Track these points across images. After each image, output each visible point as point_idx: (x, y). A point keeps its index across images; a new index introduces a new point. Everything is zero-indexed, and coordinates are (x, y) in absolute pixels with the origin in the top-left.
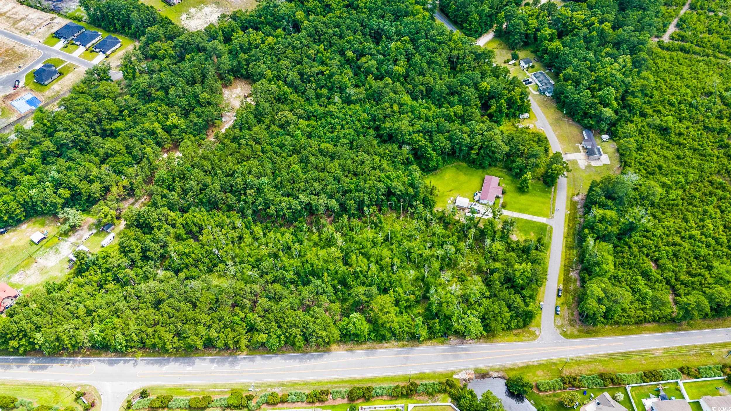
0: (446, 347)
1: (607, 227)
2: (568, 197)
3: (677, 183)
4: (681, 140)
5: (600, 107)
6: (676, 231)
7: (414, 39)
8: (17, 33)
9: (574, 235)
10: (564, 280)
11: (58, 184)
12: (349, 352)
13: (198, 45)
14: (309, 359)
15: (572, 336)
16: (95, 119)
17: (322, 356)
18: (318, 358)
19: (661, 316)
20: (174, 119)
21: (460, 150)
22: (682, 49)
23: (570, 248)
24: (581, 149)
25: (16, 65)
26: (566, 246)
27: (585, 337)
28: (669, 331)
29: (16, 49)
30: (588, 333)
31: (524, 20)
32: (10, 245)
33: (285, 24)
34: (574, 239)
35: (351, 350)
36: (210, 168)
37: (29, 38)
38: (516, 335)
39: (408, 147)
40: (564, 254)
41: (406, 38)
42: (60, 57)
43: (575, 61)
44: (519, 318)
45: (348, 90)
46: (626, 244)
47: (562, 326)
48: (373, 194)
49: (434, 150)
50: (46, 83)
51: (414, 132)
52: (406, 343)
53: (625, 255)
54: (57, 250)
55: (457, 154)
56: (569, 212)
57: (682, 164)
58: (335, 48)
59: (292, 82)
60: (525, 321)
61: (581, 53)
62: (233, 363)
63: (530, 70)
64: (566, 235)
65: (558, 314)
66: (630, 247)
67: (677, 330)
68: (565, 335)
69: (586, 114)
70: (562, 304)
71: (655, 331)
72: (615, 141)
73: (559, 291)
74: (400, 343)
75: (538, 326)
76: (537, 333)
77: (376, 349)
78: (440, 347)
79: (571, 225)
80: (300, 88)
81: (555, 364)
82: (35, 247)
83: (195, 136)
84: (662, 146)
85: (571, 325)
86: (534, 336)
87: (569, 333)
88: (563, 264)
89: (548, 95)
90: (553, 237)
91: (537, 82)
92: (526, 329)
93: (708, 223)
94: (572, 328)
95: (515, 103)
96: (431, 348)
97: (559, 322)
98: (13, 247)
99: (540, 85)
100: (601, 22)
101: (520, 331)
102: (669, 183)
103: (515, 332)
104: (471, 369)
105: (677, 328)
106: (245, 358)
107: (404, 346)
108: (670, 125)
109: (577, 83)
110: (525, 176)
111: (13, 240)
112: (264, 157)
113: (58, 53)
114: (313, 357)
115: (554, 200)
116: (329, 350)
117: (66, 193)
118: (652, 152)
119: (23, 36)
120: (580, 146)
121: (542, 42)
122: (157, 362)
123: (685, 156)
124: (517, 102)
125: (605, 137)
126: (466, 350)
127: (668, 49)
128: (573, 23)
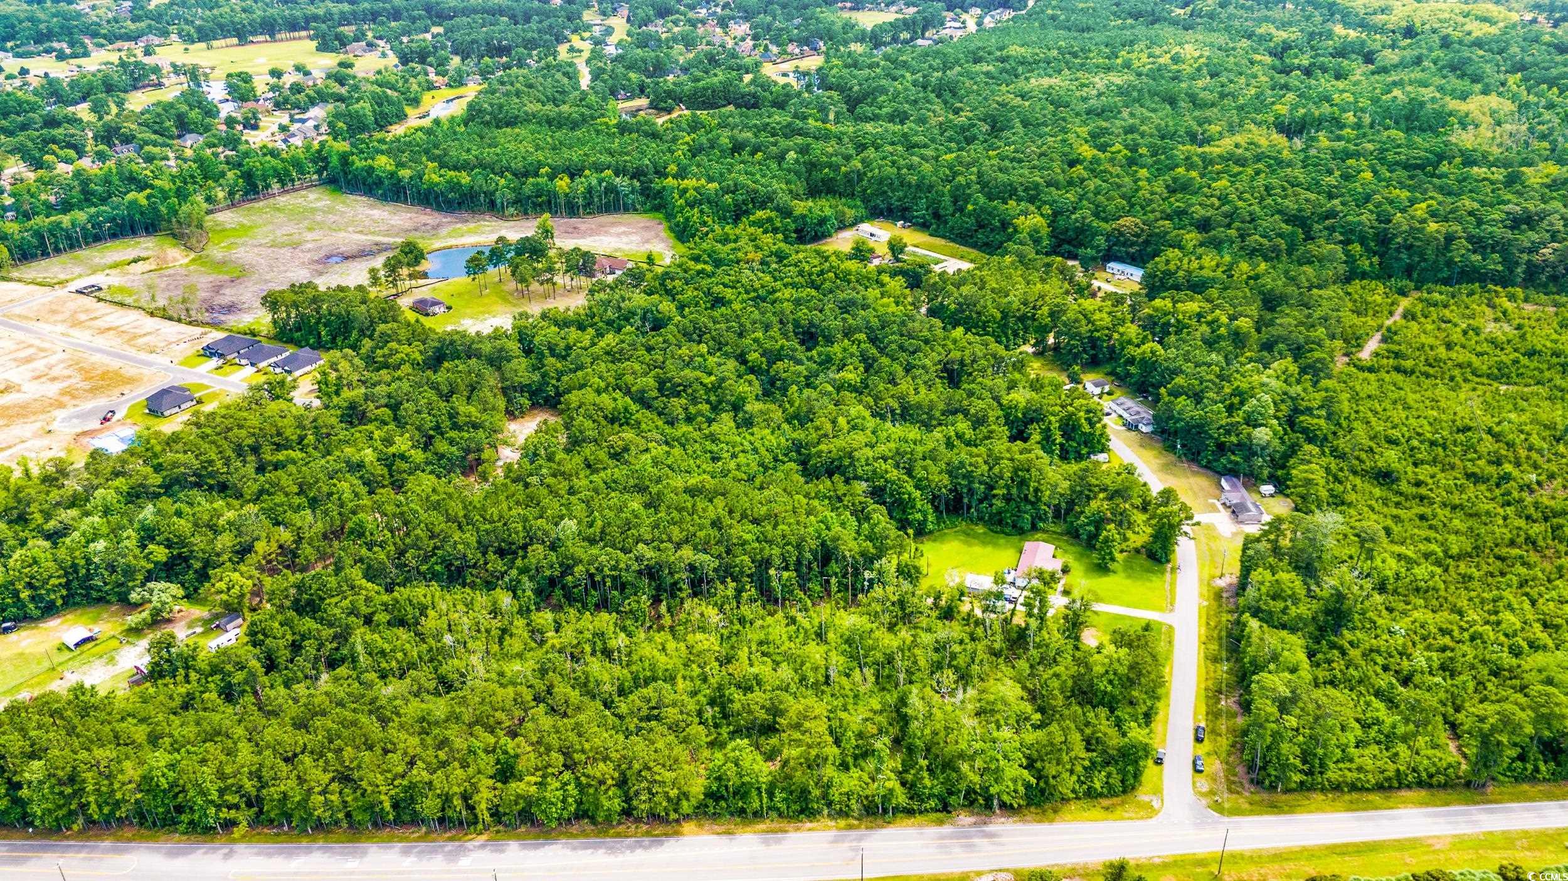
0: (947, 829)
1: (1286, 607)
2: (1201, 580)
3: (1427, 556)
4: (1423, 491)
5: (1246, 429)
6: (1441, 630)
7: (877, 338)
8: (132, 352)
9: (1220, 638)
10: (1207, 714)
11: (148, 535)
12: (724, 837)
13: (470, 347)
14: (632, 848)
15: (1236, 812)
16: (250, 441)
17: (661, 843)
18: (649, 847)
19: (1433, 770)
20: (403, 443)
21: (971, 491)
22: (1398, 369)
23: (1215, 660)
24: (1221, 508)
25: (117, 392)
26: (1207, 658)
27: (1267, 813)
28: (1460, 804)
29: (122, 371)
30: (1274, 808)
31: (1085, 316)
32: (16, 651)
33: (639, 323)
34: (1221, 645)
35: (728, 833)
36: (461, 513)
37: (152, 358)
38: (1107, 809)
39: (864, 485)
40: (1203, 670)
41: (862, 336)
42: (205, 382)
43: (1189, 367)
44: (1111, 769)
45: (748, 407)
46: (1333, 646)
47: (1212, 793)
48: (789, 548)
49: (917, 487)
50: (167, 413)
51: (876, 459)
52: (856, 822)
53: (1334, 665)
54: (112, 659)
55: (966, 500)
56: (1206, 603)
57: (1431, 527)
58: (728, 349)
59: (643, 391)
60: (1123, 772)
61: (1201, 354)
62: (452, 856)
63: (1105, 396)
64: (1203, 639)
65: (1201, 772)
66: (1344, 653)
67: (1478, 803)
68: (1218, 807)
69: (1221, 447)
70: (1208, 754)
71: (1423, 804)
72: (1287, 496)
73: (1197, 729)
74: (842, 823)
75: (1158, 792)
76: (1156, 804)
77: (786, 832)
78: (933, 831)
79: (1212, 624)
80: (656, 404)
81: (1201, 863)
82: (67, 655)
83: (439, 477)
84: (1385, 502)
85: (1230, 791)
86: (1150, 811)
87: (1227, 805)
88: (1203, 686)
89: (1144, 429)
90: (1176, 643)
91: (1121, 412)
92: (1129, 797)
93: (1507, 616)
94: (1234, 796)
95: (1076, 427)
96: (912, 831)
97: (1204, 785)
98: (22, 654)
99: (1126, 415)
100: (1233, 318)
101: (1115, 800)
102: (1410, 554)
103: (1105, 802)
104: (1007, 870)
105: (1478, 798)
106: (483, 846)
107: (850, 827)
108: (1395, 465)
109: (1198, 398)
110: (1105, 533)
111: (23, 644)
112: (573, 499)
113: (202, 376)
114: (640, 845)
115: (1173, 584)
116: (677, 833)
117: (160, 553)
118: (1366, 509)
119: (143, 356)
120: (1218, 504)
121: (1123, 349)
122: (280, 852)
123: (1435, 516)
124: (1080, 426)
125: (1268, 489)
126: (991, 835)
127: (1371, 370)
128: (1178, 321)
